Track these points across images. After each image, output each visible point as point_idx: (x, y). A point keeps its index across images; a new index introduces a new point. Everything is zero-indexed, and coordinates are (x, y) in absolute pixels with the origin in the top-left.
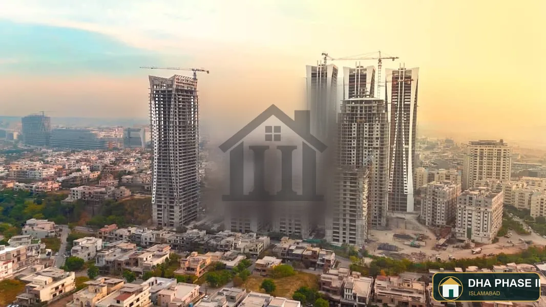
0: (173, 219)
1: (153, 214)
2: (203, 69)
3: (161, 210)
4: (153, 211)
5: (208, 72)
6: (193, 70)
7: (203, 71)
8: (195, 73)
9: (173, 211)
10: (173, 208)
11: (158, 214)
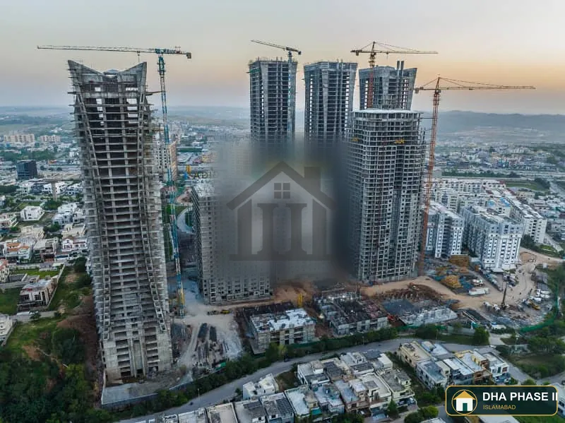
1: (108, 360)
2: (178, 50)
3: (126, 349)
4: (107, 353)
5: (189, 55)
6: (157, 51)
7: (178, 53)
8: (161, 59)
9: (155, 344)
11: (119, 357)
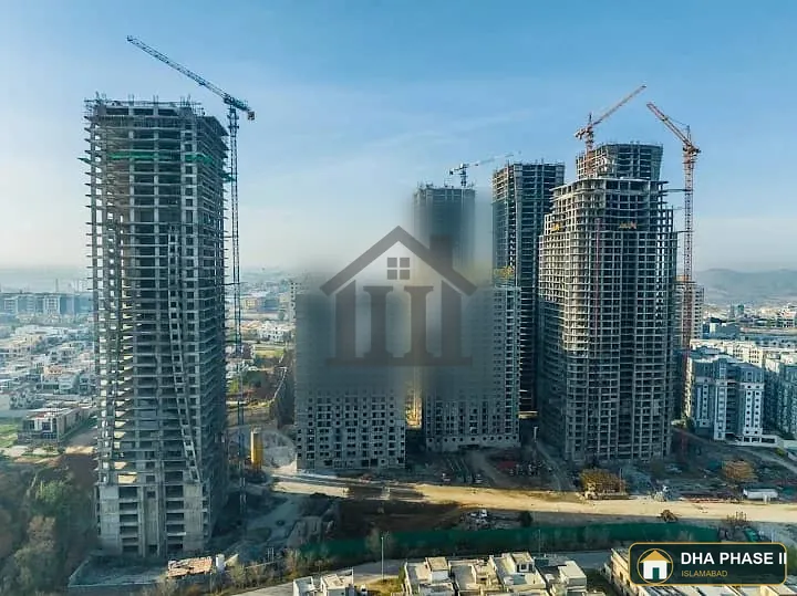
0: (181, 528)
3: (134, 505)
9: (180, 504)
10: (182, 495)
11: (123, 518)
